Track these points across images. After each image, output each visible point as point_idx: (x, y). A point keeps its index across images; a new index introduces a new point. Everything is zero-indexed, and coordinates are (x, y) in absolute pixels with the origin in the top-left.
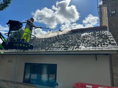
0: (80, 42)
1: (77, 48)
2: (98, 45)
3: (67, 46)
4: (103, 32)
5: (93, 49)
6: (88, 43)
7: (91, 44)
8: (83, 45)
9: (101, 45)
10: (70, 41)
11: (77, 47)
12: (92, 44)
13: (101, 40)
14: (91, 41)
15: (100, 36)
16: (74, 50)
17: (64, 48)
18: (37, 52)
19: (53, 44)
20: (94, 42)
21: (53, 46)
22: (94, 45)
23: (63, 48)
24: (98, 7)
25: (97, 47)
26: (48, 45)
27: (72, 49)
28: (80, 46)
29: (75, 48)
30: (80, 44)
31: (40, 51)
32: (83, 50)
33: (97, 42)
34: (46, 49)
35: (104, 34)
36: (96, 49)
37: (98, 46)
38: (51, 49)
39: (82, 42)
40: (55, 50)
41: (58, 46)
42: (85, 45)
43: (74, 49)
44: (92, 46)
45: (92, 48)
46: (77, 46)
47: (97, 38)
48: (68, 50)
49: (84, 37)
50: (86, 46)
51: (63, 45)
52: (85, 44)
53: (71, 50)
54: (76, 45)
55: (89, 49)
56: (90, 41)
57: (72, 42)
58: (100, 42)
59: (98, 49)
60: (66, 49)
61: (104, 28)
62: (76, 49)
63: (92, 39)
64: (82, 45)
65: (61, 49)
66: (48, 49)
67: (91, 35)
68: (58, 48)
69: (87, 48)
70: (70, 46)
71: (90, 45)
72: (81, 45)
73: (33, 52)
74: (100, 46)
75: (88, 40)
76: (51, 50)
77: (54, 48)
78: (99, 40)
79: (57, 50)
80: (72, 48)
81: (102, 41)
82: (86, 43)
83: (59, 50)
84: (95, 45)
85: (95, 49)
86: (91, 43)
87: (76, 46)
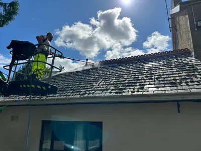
0: (144, 79)
1: (140, 90)
2: (181, 82)
3: (121, 87)
4: (185, 60)
5: (172, 92)
6: (161, 79)
7: (165, 82)
8: (151, 84)
9: (187, 83)
10: (126, 77)
11: (141, 88)
12: (168, 82)
13: (185, 74)
14: (166, 76)
15: (182, 67)
16: (136, 93)
17: (115, 90)
18: (64, 99)
19: (94, 84)
20: (172, 78)
21: (95, 87)
22: (173, 84)
23: (113, 90)
24: (169, 19)
25: (180, 87)
26: (85, 86)
27: (132, 92)
28: (145, 87)
29: (136, 90)
31: (71, 97)
32: (152, 92)
33: (176, 78)
34: (82, 93)
35: (187, 64)
36: (179, 91)
37: (182, 86)
38: (90, 93)
39: (149, 79)
40: (97, 95)
42: (154, 84)
43: (134, 92)
44: (169, 85)
45: (169, 88)
46: (140, 85)
47: (175, 70)
48: (123, 94)
49: (150, 69)
50: (157, 85)
51: (113, 84)
52: (155, 81)
53: (130, 93)
54: (138, 84)
55: (165, 91)
56: (162, 77)
57: (128, 78)
58: (183, 77)
59: (183, 91)
60: (120, 93)
61: (187, 53)
62: (138, 91)
63: (167, 73)
64: (148, 83)
65: (110, 93)
66: (86, 93)
68: (104, 90)
69: (160, 89)
70: (127, 86)
71: (165, 84)
72: (146, 83)
73: (57, 100)
74: (184, 84)
75: (160, 75)
76: (91, 95)
77: (97, 92)
78: (181, 73)
79: (103, 95)
80: (130, 90)
81: (186, 75)
82: (156, 80)
83: (107, 95)
84: (175, 83)
85: (176, 91)
86: (167, 80)
87: (138, 87)
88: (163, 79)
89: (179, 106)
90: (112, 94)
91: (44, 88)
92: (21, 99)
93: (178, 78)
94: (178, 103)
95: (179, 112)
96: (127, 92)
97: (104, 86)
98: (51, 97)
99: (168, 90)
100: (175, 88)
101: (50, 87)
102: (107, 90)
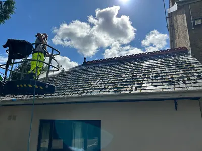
0: (142, 78)
1: (138, 89)
2: (178, 80)
3: (119, 86)
4: (183, 59)
5: (170, 90)
6: (158, 78)
7: (163, 80)
8: (149, 83)
9: (184, 81)
10: (124, 75)
11: (138, 87)
12: (166, 80)
13: (182, 72)
14: (163, 74)
15: (179, 65)
16: (134, 92)
17: (113, 88)
18: (61, 98)
19: (92, 83)
20: (170, 77)
21: (93, 86)
23: (111, 88)
24: (166, 17)
25: (177, 86)
26: (83, 85)
27: (130, 90)
28: (143, 85)
29: (134, 88)
30: (143, 80)
31: (69, 95)
32: (150, 91)
33: (174, 76)
34: (80, 92)
35: (185, 62)
36: (176, 89)
37: (179, 84)
38: (88, 92)
39: (147, 78)
40: (96, 94)
41: (101, 86)
42: (152, 82)
43: (132, 90)
44: (167, 83)
45: (167, 87)
46: (137, 84)
47: (173, 69)
48: (121, 92)
49: (148, 68)
50: (155, 84)
51: (111, 83)
52: (152, 80)
53: (128, 92)
54: (136, 82)
55: (163, 89)
56: (160, 75)
57: (126, 77)
58: (180, 75)
59: (180, 89)
60: (118, 91)
61: (184, 51)
62: (136, 90)
63: (165, 72)
64: (146, 81)
65: (109, 91)
66: (84, 92)
67: (161, 64)
68: (102, 89)
69: (158, 87)
70: (125, 85)
71: (162, 82)
72: (144, 82)
73: (55, 99)
74: (181, 82)
75: (157, 73)
76: (89, 94)
77: (95, 91)
78: (178, 72)
79: (101, 93)
80: (128, 89)
81: (183, 74)
82: (153, 78)
83: (105, 93)
84: (172, 82)
85: (173, 90)
87: (136, 85)
88: (160, 77)
89: (176, 104)
90: (110, 93)
91: (41, 87)
92: (18, 99)
93: (175, 76)
94: (175, 101)
95: (176, 110)
96: (126, 91)
97: (102, 85)
98: (49, 96)
99: (166, 88)
100: (173, 86)
101: (47, 86)
102: (105, 88)
